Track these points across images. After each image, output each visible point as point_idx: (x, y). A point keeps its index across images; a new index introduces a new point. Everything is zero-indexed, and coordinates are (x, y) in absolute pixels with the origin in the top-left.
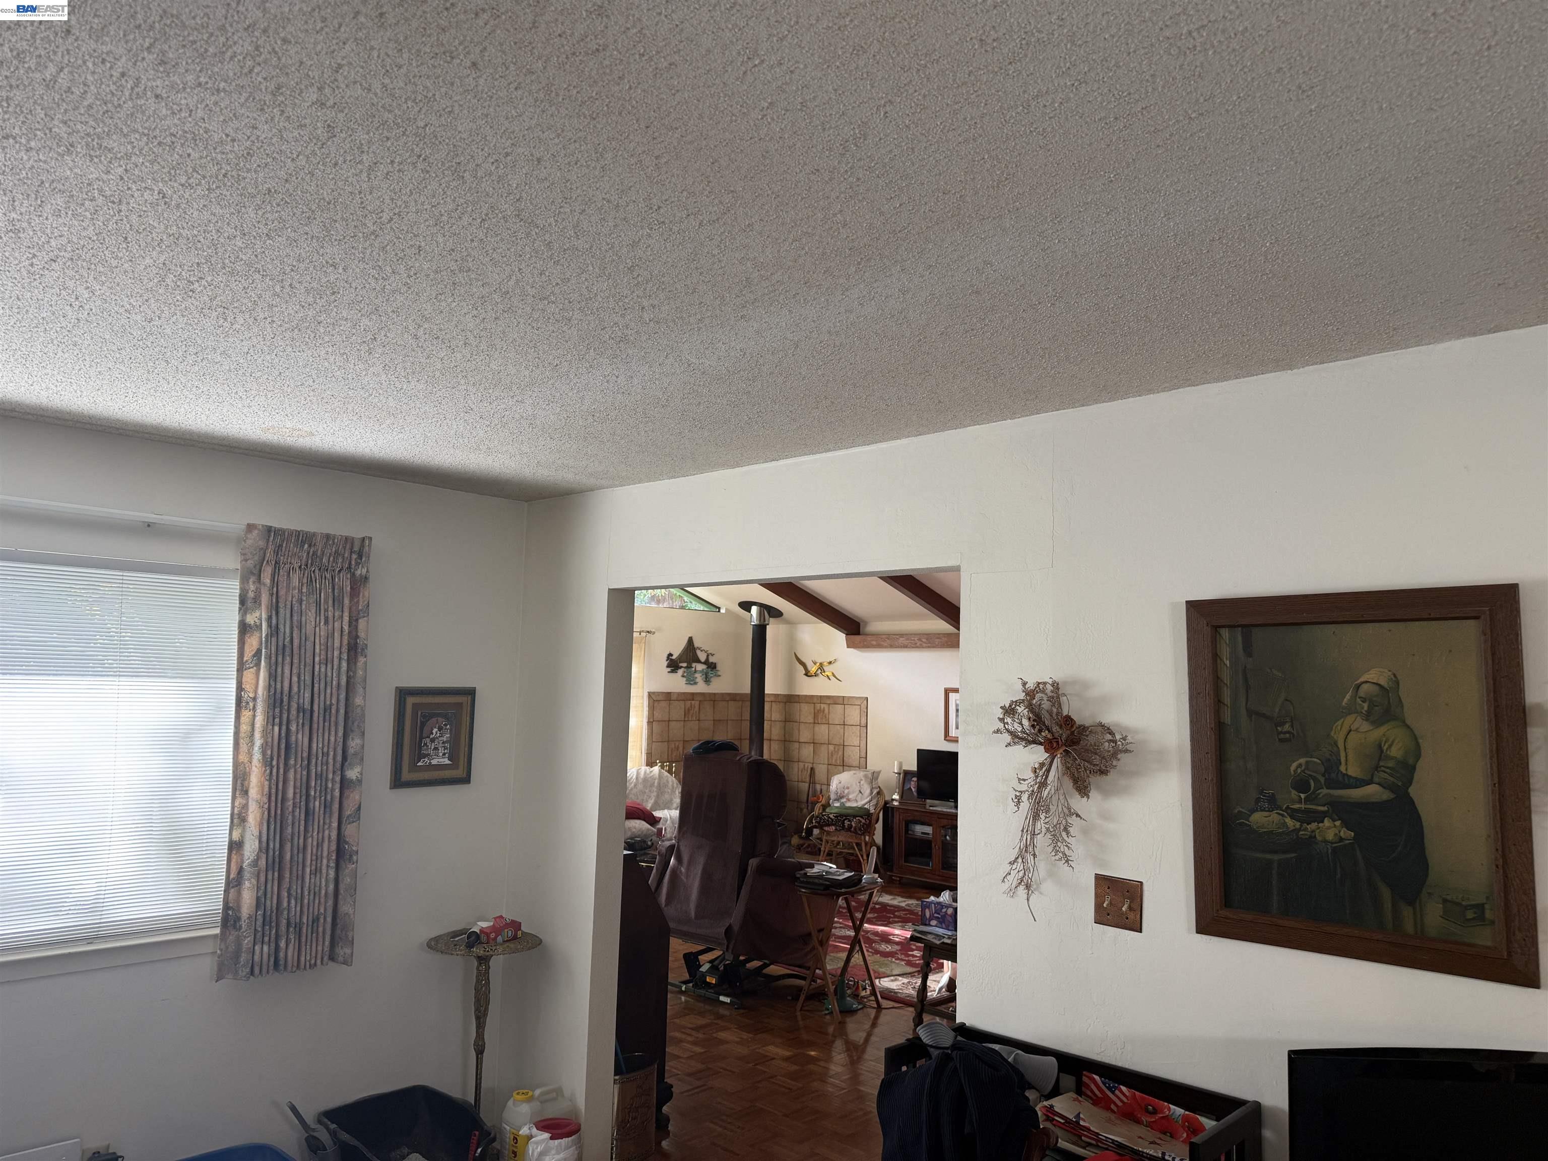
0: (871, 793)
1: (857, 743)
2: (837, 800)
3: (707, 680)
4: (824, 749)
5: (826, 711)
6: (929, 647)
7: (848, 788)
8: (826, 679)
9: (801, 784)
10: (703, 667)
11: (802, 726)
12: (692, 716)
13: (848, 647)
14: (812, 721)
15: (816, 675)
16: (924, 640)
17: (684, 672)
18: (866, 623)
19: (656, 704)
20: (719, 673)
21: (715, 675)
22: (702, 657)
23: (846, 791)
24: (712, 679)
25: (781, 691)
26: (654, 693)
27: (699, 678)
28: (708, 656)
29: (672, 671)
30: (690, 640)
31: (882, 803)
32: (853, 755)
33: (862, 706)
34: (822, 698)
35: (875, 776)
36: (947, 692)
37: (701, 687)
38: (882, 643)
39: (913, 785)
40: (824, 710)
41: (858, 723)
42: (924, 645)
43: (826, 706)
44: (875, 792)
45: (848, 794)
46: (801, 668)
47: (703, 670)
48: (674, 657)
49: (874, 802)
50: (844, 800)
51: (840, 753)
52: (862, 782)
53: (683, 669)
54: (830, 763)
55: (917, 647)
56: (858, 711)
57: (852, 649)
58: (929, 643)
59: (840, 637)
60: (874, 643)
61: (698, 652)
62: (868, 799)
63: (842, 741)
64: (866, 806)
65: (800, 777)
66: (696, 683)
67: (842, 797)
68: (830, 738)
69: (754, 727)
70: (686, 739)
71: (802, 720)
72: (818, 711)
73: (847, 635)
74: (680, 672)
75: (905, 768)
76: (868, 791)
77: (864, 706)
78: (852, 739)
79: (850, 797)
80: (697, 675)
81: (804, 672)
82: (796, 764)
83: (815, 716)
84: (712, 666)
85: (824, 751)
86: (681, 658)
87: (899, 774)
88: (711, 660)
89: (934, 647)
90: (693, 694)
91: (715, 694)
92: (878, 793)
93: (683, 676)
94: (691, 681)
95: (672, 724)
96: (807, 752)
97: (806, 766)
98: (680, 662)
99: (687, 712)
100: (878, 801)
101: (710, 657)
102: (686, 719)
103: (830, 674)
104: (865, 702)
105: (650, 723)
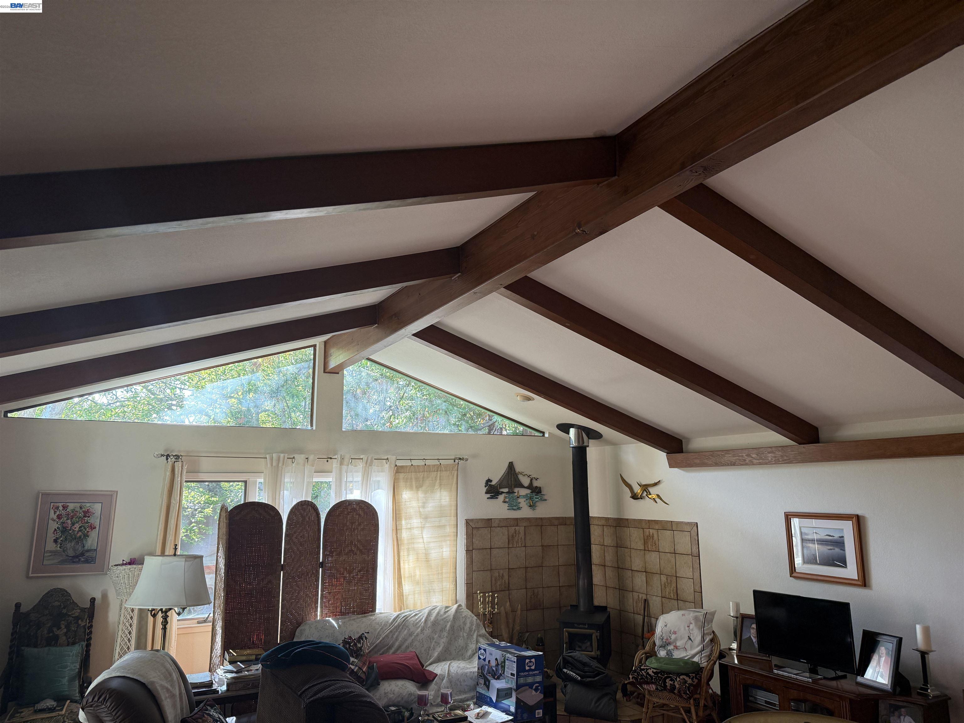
0: (703, 640)
1: (690, 575)
2: (663, 646)
3: (532, 506)
4: (656, 578)
5: (656, 536)
6: (760, 464)
7: (675, 633)
8: (652, 501)
9: (636, 616)
10: (528, 491)
11: (633, 551)
12: (517, 542)
13: (671, 466)
14: (642, 547)
15: (642, 498)
16: (754, 456)
17: (505, 497)
18: (688, 440)
19: (475, 532)
20: (545, 497)
21: (541, 500)
22: (526, 481)
23: (673, 637)
24: (538, 504)
25: (610, 514)
26: (472, 520)
27: (523, 502)
28: (531, 480)
29: (492, 498)
30: (511, 465)
31: (716, 654)
32: (687, 588)
33: (692, 532)
34: (650, 523)
35: (708, 618)
36: (788, 517)
37: (525, 512)
38: (706, 461)
39: (752, 633)
40: (653, 536)
41: (689, 552)
42: (755, 461)
43: (655, 532)
44: (708, 639)
45: (676, 640)
46: (627, 490)
47: (527, 495)
48: (493, 483)
49: (706, 653)
50: (671, 647)
51: (674, 585)
52: (691, 626)
53: (503, 495)
54: (664, 595)
55: (747, 464)
56: (688, 538)
57: (676, 469)
58: (761, 458)
59: (661, 456)
60: (697, 461)
61: (521, 477)
62: (699, 648)
63: (674, 572)
64: (696, 659)
65: (635, 609)
66: (519, 508)
67: (669, 644)
68: (662, 569)
69: (580, 555)
70: (511, 567)
71: (632, 546)
72: (647, 537)
73: (667, 453)
74: (501, 497)
75: (742, 611)
76: (699, 638)
77: (694, 533)
78: (685, 571)
79: (679, 644)
80: (521, 500)
81: (630, 495)
82: (631, 593)
83: (645, 543)
84: (536, 491)
85: (656, 582)
86: (501, 484)
87: (737, 618)
88: (536, 484)
89: (766, 464)
90: (517, 519)
91: (541, 519)
92: (712, 640)
93: (504, 502)
94: (514, 506)
95: (494, 552)
96: (639, 581)
97: (640, 597)
98: (500, 488)
99: (510, 539)
100: (712, 651)
101: (534, 481)
102: (511, 546)
103: (654, 497)
104: (695, 528)
105: (469, 551)
